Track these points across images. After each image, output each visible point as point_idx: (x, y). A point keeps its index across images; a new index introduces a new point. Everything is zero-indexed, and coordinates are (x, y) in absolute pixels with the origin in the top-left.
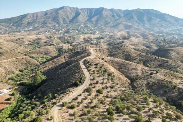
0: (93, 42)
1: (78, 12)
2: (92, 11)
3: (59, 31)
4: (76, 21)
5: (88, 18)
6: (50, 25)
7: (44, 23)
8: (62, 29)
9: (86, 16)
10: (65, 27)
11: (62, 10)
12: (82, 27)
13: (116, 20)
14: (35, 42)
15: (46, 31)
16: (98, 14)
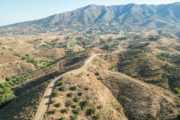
0: (109, 44)
1: (104, 10)
2: (120, 9)
3: (81, 31)
4: (101, 20)
5: (115, 16)
6: (74, 25)
7: (70, 23)
8: (85, 29)
9: (112, 14)
10: (88, 27)
11: (88, 9)
12: (106, 26)
13: (147, 17)
14: (53, 43)
15: (69, 32)
16: (126, 12)
